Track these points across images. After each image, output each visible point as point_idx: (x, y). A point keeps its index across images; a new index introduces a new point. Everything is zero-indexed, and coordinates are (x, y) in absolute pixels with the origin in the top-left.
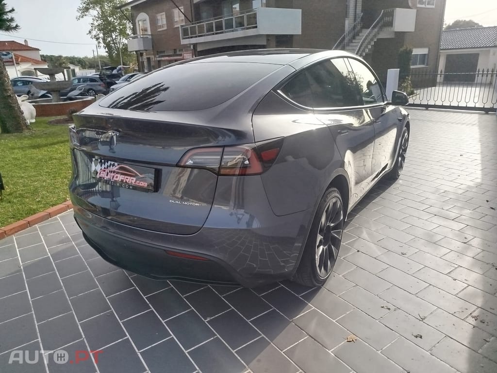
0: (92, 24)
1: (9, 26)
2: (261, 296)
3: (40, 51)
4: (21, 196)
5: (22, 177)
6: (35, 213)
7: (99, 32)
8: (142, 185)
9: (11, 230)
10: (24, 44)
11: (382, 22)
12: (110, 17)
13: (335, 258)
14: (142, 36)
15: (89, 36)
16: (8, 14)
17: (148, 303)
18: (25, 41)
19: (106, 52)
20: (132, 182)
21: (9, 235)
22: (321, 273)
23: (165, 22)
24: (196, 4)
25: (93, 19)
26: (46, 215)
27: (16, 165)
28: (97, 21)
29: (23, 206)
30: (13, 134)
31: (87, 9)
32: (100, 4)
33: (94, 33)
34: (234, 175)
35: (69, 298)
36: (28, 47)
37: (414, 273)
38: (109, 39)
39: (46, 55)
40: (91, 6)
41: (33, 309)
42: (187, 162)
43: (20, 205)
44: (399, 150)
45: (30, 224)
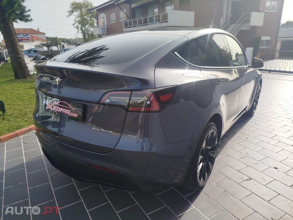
0: (75, 20)
1: (27, 19)
2: (158, 195)
3: (46, 35)
4: (17, 117)
5: (20, 105)
6: (22, 128)
7: (78, 24)
8: (74, 116)
9: (4, 138)
10: (37, 30)
11: (243, 20)
12: (85, 16)
13: (211, 171)
14: (102, 27)
15: (73, 27)
16: (27, 12)
17: (80, 195)
18: (38, 29)
19: (82, 36)
20: (67, 113)
21: (3, 142)
22: (201, 182)
23: (115, 19)
24: (133, 8)
25: (76, 17)
26: (28, 129)
27: (18, 98)
28: (78, 18)
29: (16, 123)
30: (21, 80)
31: (72, 12)
32: (80, 9)
33: (76, 25)
34: (140, 112)
35: (29, 188)
36: (40, 32)
37: (266, 184)
38: (84, 29)
39: (49, 37)
40: (75, 9)
41: (3, 195)
42: (104, 101)
43: (14, 122)
44: (255, 97)
45: (17, 135)
